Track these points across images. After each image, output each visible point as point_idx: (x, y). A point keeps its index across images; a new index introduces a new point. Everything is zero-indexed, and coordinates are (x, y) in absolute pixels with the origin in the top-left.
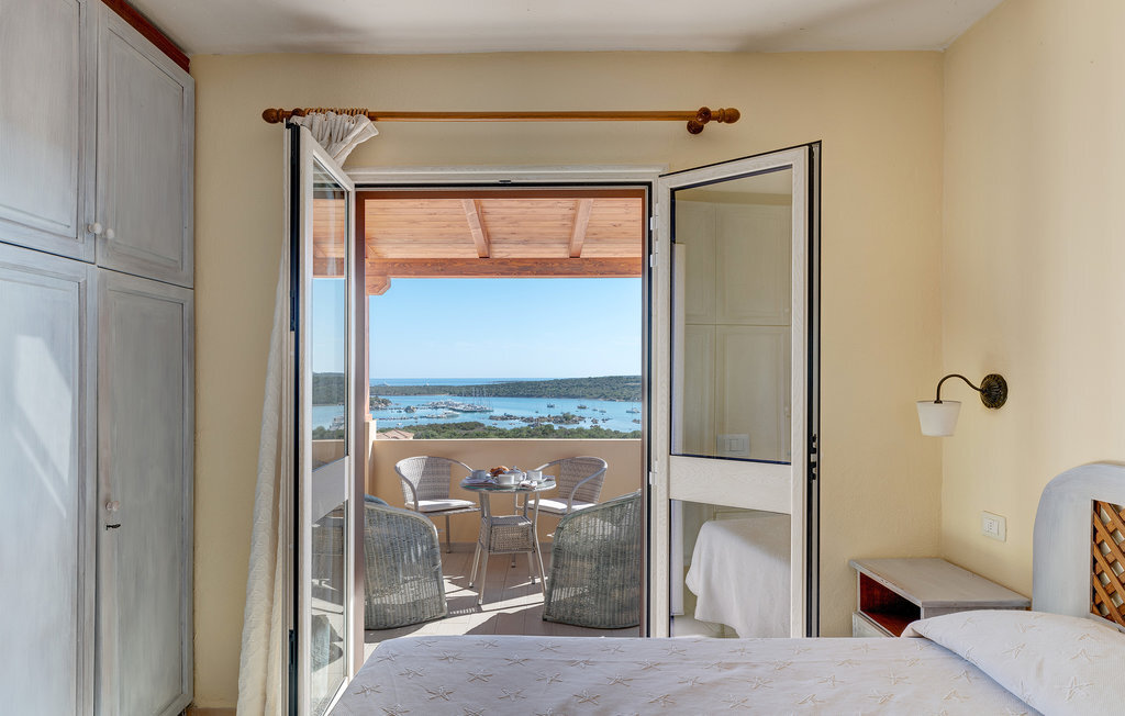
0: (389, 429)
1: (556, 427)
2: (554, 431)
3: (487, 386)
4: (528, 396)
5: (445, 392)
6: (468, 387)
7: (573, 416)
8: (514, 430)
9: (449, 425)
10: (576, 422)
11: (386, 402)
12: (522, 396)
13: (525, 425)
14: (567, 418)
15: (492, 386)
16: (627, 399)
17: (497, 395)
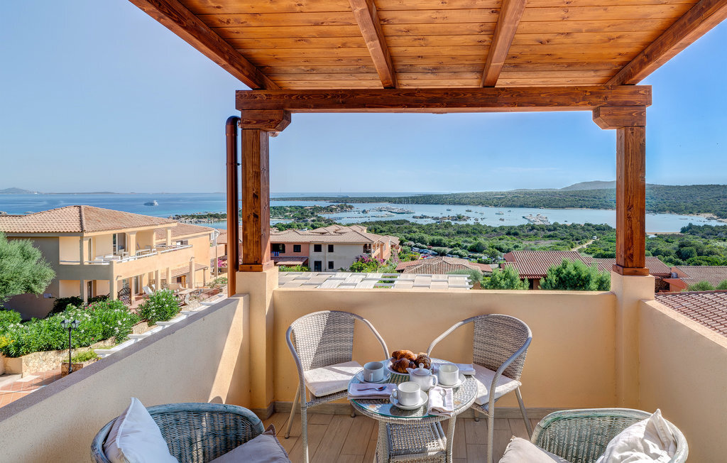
0: (353, 224)
1: (453, 223)
2: (452, 226)
3: (411, 198)
4: (436, 204)
5: (386, 201)
6: (399, 198)
7: (463, 216)
8: (427, 225)
9: (388, 221)
10: (465, 220)
11: (351, 207)
12: (432, 203)
13: (434, 222)
14: (459, 218)
15: (414, 198)
16: (496, 206)
17: (417, 203)
